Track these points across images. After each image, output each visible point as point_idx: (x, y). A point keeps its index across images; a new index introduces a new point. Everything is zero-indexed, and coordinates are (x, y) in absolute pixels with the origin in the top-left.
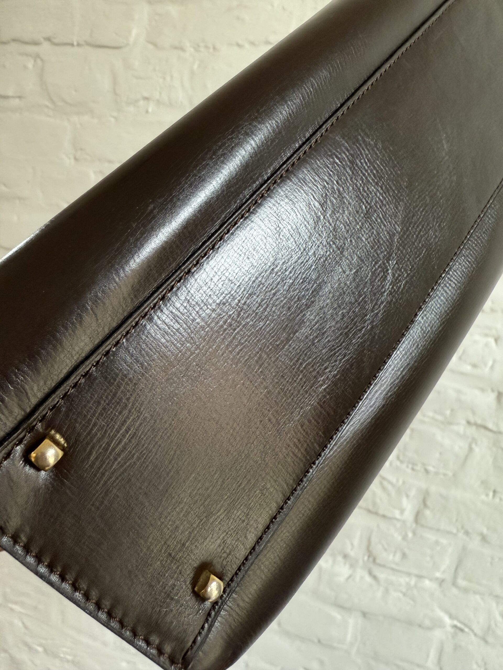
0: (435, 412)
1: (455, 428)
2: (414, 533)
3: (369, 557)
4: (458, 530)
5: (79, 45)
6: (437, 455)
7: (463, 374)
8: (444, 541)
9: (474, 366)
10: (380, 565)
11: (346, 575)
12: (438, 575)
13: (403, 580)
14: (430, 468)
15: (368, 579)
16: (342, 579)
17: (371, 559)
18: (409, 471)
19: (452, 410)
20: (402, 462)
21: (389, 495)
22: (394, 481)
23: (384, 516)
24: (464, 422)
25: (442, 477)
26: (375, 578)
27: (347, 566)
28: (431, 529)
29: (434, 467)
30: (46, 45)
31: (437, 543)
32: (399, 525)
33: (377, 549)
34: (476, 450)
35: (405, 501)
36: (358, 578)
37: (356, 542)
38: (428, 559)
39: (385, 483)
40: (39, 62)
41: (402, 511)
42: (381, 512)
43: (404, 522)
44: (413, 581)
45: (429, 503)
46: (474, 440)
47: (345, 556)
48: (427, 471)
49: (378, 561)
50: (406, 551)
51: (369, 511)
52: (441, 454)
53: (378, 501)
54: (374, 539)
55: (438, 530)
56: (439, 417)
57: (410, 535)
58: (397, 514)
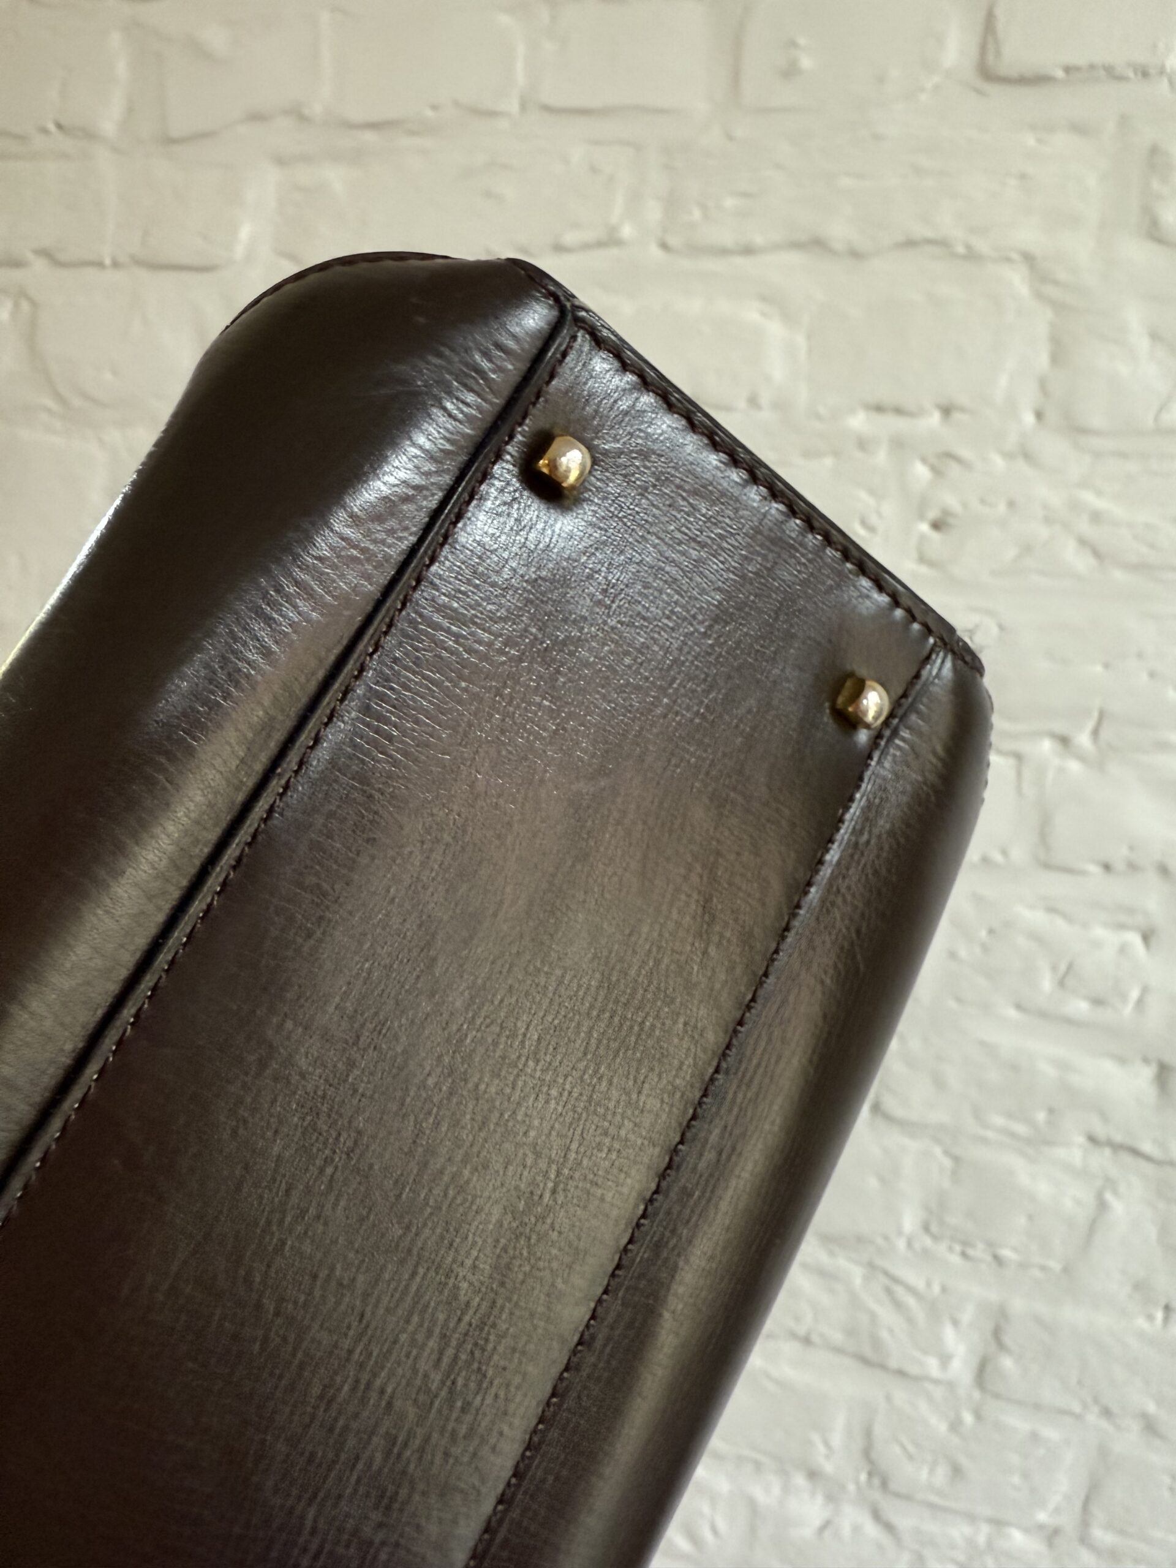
0: (1010, 1115)
1: (1060, 1153)
2: (978, 1416)
3: (870, 1474)
4: (1085, 1406)
5: (116, 264)
6: (1022, 1221)
7: (1070, 1022)
8: (1051, 1433)
9: (1098, 1002)
10: (898, 1495)
11: (817, 1523)
12: (1042, 1517)
13: (959, 1531)
14: (1006, 1253)
15: (871, 1530)
16: (807, 1532)
17: (876, 1481)
18: (955, 1259)
19: (1051, 1111)
20: (936, 1238)
21: (910, 1320)
22: (920, 1284)
23: (901, 1373)
24: (1081, 1140)
25: (1037, 1273)
26: (889, 1528)
27: (820, 1500)
28: (1019, 1403)
29: (1015, 1249)
30: (40, 265)
31: (1034, 1437)
32: (938, 1393)
33: (891, 1454)
34: (1117, 1207)
35: (949, 1335)
36: (846, 1530)
37: (837, 1439)
38: (1016, 1479)
39: (899, 1290)
40: (25, 306)
41: (945, 1359)
42: (893, 1363)
43: (951, 1386)
44: (984, 1532)
45: (1007, 1340)
46: (1110, 1183)
47: (813, 1475)
48: (998, 1260)
49: (892, 1486)
50: (964, 1461)
51: (865, 1361)
52: (1030, 1218)
53: (884, 1335)
54: (880, 1431)
55: (1037, 1407)
56: (1021, 1129)
57: (968, 1418)
58: (933, 1366)
